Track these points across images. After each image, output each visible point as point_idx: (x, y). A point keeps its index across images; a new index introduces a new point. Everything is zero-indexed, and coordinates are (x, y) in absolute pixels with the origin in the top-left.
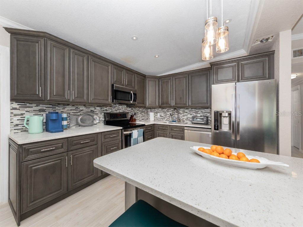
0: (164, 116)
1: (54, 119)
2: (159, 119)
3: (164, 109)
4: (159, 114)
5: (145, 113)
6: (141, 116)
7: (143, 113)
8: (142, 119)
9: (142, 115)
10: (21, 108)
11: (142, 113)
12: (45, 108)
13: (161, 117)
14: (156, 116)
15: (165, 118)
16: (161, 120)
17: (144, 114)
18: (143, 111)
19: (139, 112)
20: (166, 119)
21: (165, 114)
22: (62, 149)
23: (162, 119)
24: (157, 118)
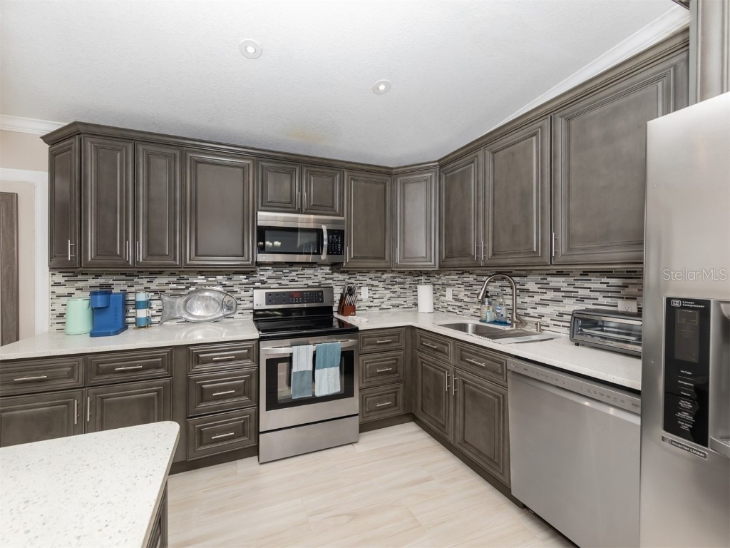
0: (466, 299)
1: (99, 306)
2: (450, 308)
3: (466, 275)
4: (449, 293)
5: (407, 286)
6: (388, 296)
7: (396, 286)
8: (394, 306)
9: (394, 292)
10: (67, 283)
11: (393, 285)
12: (111, 282)
13: (457, 300)
14: (442, 298)
15: (469, 305)
16: (457, 311)
17: (402, 291)
18: (398, 280)
19: (381, 285)
20: (472, 311)
21: (469, 293)
22: (72, 381)
23: (459, 307)
24: (445, 305)
